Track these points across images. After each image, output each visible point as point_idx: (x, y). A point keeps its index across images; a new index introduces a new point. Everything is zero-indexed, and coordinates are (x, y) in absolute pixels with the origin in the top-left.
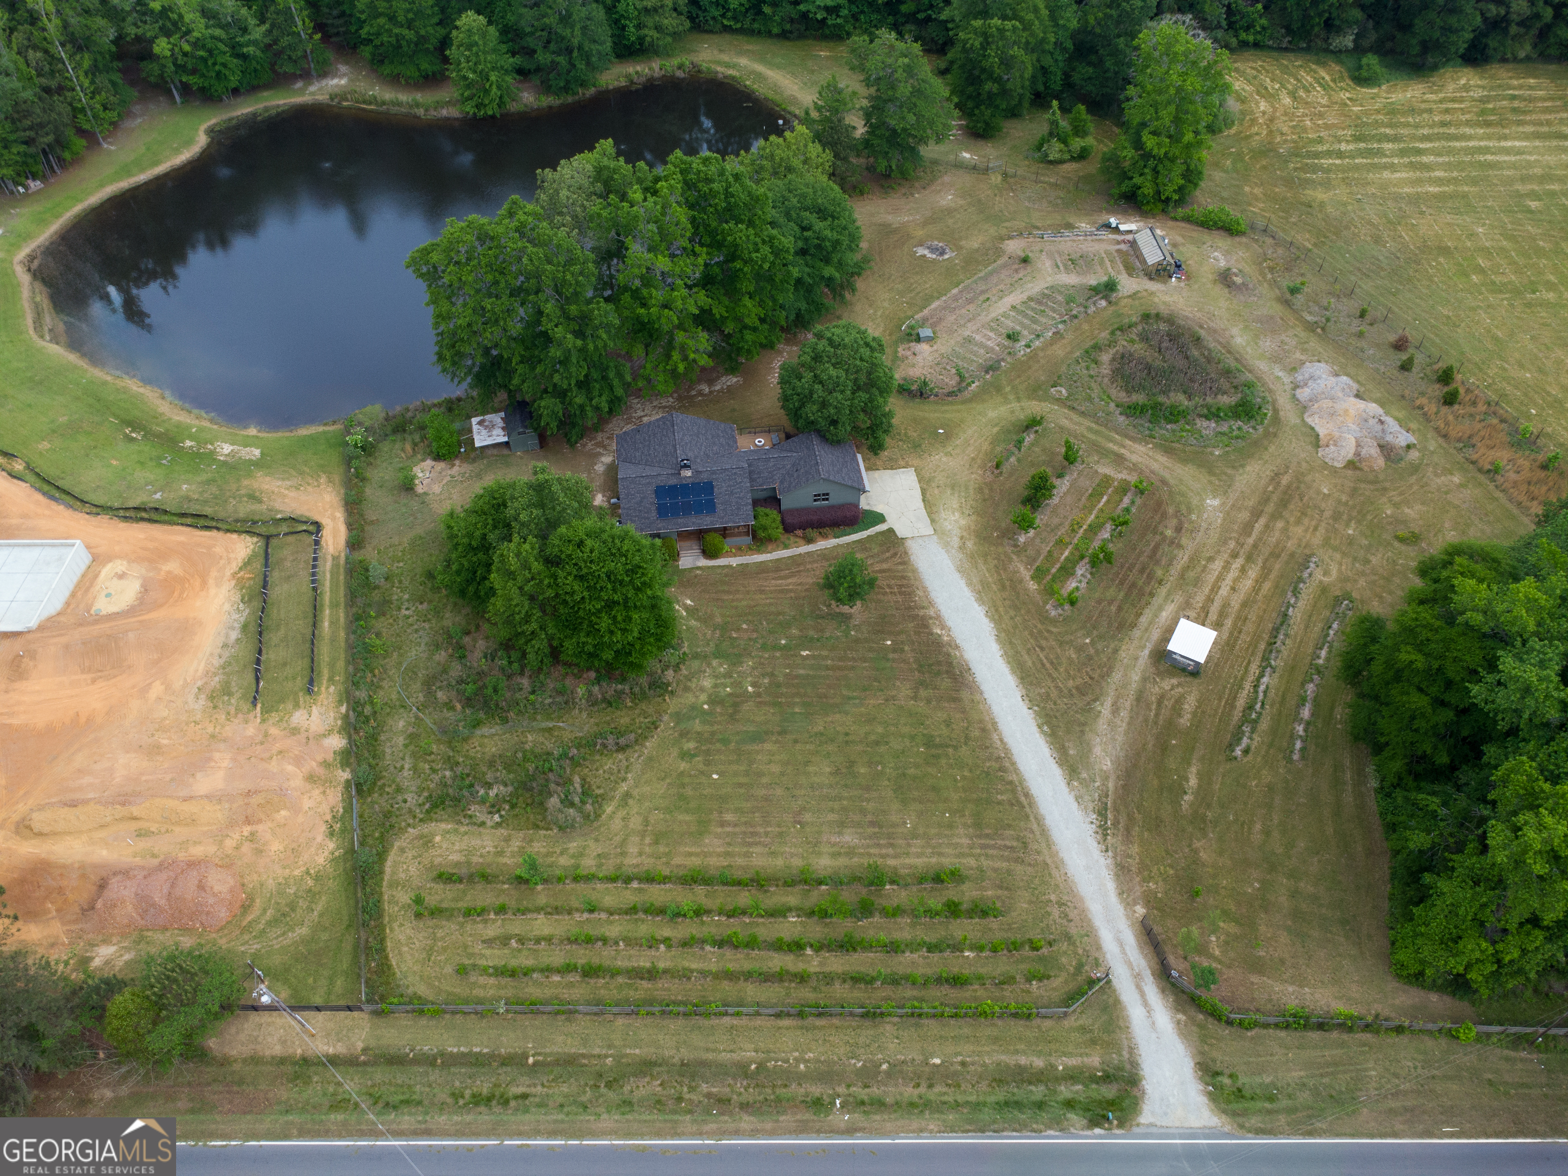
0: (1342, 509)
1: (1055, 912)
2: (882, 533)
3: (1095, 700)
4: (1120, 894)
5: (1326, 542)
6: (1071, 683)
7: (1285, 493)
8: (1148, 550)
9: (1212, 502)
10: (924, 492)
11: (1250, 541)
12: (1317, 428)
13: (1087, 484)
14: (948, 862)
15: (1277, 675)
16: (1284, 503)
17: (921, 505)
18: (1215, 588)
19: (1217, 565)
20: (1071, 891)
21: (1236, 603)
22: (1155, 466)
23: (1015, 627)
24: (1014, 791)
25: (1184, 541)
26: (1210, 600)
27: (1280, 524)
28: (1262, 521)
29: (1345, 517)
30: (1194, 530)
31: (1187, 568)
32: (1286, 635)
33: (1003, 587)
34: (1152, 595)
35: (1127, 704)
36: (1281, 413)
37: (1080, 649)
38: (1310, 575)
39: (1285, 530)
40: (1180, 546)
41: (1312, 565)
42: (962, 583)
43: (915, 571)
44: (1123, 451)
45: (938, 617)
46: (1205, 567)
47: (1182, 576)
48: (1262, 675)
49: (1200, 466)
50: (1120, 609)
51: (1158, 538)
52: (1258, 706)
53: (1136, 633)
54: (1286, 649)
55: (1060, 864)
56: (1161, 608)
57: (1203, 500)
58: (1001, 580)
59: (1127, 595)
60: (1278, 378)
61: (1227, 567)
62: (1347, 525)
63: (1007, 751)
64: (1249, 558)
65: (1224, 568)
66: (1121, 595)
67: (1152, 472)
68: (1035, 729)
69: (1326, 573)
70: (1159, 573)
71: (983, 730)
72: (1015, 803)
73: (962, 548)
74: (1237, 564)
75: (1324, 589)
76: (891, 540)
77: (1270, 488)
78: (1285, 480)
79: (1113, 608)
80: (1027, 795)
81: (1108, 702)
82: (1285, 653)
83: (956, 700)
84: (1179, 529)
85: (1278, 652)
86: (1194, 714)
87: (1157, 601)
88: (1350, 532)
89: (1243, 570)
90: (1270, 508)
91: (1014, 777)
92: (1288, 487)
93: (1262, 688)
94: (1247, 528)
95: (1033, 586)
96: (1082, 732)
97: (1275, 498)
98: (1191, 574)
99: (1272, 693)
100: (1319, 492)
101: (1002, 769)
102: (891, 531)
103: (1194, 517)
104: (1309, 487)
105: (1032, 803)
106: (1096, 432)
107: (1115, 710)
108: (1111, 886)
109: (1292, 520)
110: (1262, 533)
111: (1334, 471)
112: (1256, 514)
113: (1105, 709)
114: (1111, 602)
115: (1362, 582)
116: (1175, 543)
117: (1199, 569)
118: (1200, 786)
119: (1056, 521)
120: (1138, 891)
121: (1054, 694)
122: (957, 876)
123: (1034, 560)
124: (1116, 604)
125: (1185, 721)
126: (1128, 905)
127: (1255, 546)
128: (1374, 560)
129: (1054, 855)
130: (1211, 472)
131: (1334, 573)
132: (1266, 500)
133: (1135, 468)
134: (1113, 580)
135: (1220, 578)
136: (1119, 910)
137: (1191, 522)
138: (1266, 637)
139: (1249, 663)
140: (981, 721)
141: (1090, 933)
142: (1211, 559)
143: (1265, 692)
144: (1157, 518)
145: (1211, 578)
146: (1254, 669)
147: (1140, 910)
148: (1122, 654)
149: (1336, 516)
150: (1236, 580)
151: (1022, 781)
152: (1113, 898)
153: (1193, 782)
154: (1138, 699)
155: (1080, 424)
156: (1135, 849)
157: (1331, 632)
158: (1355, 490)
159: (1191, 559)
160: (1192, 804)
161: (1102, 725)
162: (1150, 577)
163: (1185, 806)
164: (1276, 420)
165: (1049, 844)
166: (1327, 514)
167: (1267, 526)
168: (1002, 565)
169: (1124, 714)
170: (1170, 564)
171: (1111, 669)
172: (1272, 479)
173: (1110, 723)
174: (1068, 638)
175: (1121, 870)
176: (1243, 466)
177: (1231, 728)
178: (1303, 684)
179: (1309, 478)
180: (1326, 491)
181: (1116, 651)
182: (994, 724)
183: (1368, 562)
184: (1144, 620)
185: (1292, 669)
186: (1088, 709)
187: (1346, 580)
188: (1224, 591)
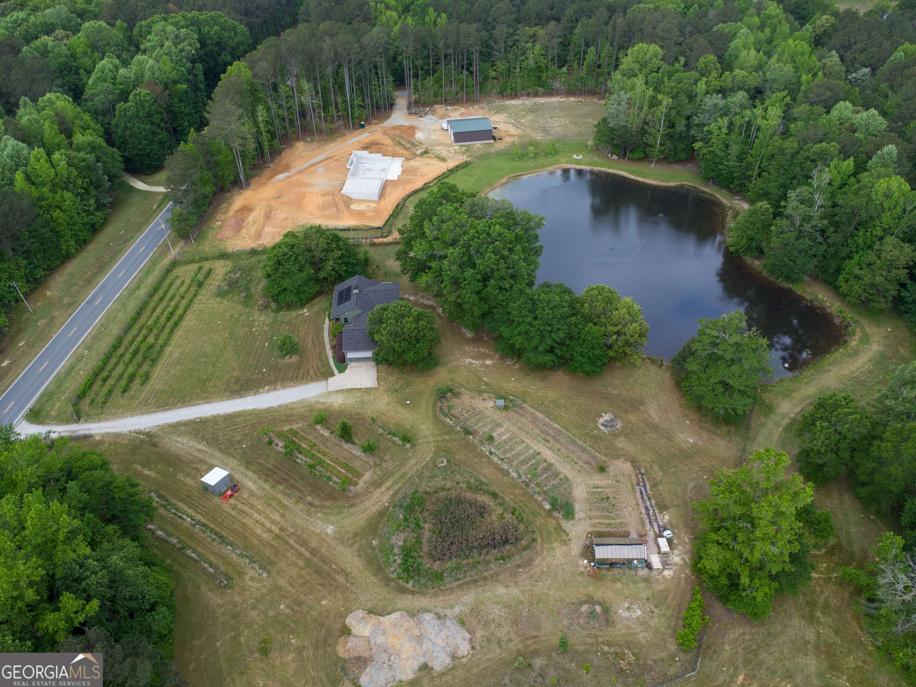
0: (304, 608)
1: (114, 411)
2: (332, 372)
3: (208, 443)
4: (109, 433)
5: (277, 588)
6: (220, 435)
7: (329, 575)
8: (299, 485)
9: (330, 529)
10: (360, 389)
11: (291, 542)
12: (388, 617)
13: (357, 464)
14: (152, 382)
15: (190, 526)
16: (319, 572)
17: (349, 386)
18: (260, 512)
19: (276, 517)
20: (119, 417)
21: (246, 520)
22: (368, 504)
23: (261, 417)
24: (172, 405)
25: (301, 506)
26: (252, 507)
27: (301, 563)
28: (307, 554)
29: (296, 608)
30: (308, 513)
31: (280, 502)
32: (214, 540)
33: (287, 416)
34: (266, 481)
35: (201, 456)
36: (410, 597)
37: (240, 442)
38: (254, 568)
39: (296, 565)
40: (298, 502)
41: (261, 571)
42: (294, 400)
43: (306, 383)
44: (383, 488)
45: (275, 389)
46: (278, 511)
47: (274, 498)
48: (193, 519)
49: (363, 529)
50: (260, 464)
51: (307, 492)
52: (174, 511)
53: (242, 469)
54: (206, 537)
55: (132, 415)
56: (255, 483)
57: (332, 523)
58: (293, 416)
59: (269, 469)
60: (452, 607)
61: (273, 522)
62: (288, 607)
63: (193, 405)
64: (277, 537)
65: (274, 521)
66: (270, 467)
67: (362, 501)
68: (200, 416)
69: (252, 579)
70: (280, 487)
71: (206, 398)
72: (167, 404)
73: (318, 403)
74: (276, 530)
75: (241, 574)
76: (327, 374)
77: (334, 566)
78: (340, 579)
79: (261, 461)
80: (168, 409)
81: (204, 448)
82: (202, 535)
83: (225, 390)
84: (311, 504)
85: (204, 532)
86: (183, 482)
87: (261, 483)
88: (282, 607)
89: (270, 531)
90: (316, 560)
91: (179, 405)
92: (335, 580)
93: (184, 517)
94: (304, 543)
95: (286, 428)
96: (192, 434)
97: (325, 567)
98: (275, 503)
99: (180, 521)
100: (324, 598)
101: (184, 402)
102: (333, 375)
103: (319, 515)
104: (329, 593)
105: (164, 410)
106: (402, 477)
107: (199, 450)
108: (114, 430)
109: (303, 573)
110: (297, 551)
111: (343, 616)
112: (314, 552)
113: (202, 446)
114: (265, 461)
115: (237, 599)
116: (300, 500)
117: (276, 506)
118: (143, 474)
119: (330, 445)
120: (107, 439)
121: (217, 427)
122: (143, 383)
123: (303, 431)
124: (265, 463)
125: (181, 476)
126: (102, 435)
127: (287, 543)
128: (254, 613)
129: (137, 415)
130: (356, 535)
131: (251, 583)
132: (324, 560)
133: (367, 492)
134: (281, 464)
135: (267, 517)
136: (102, 431)
137: (316, 513)
138: (218, 529)
139: (203, 516)
140: (211, 398)
141: (99, 421)
142: (283, 516)
143: (181, 517)
144: (323, 495)
145: (268, 511)
146: (199, 517)
147: (98, 438)
148: (231, 460)
149: (298, 602)
150: (263, 525)
151: (176, 408)
152: (108, 430)
153: (147, 472)
154: (201, 461)
155: (411, 468)
156: (125, 442)
157: (206, 565)
158: (322, 625)
159: (286, 506)
160: (135, 469)
161: (193, 443)
162: (278, 482)
163: (136, 466)
164: (403, 591)
165: (143, 414)
166: (303, 597)
167: (302, 555)
168: (301, 417)
169: (196, 453)
170: (285, 494)
171: (224, 453)
172: (342, 570)
173: (193, 447)
174: (248, 438)
175: (118, 435)
176: (360, 556)
177: (168, 496)
178: (178, 538)
179: (339, 595)
180: (323, 602)
181: (234, 457)
182: (209, 403)
183: (254, 608)
184: (250, 474)
185: (191, 536)
186: (203, 439)
187: (243, 589)
188: (256, 516)
